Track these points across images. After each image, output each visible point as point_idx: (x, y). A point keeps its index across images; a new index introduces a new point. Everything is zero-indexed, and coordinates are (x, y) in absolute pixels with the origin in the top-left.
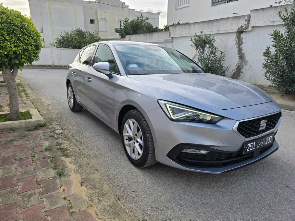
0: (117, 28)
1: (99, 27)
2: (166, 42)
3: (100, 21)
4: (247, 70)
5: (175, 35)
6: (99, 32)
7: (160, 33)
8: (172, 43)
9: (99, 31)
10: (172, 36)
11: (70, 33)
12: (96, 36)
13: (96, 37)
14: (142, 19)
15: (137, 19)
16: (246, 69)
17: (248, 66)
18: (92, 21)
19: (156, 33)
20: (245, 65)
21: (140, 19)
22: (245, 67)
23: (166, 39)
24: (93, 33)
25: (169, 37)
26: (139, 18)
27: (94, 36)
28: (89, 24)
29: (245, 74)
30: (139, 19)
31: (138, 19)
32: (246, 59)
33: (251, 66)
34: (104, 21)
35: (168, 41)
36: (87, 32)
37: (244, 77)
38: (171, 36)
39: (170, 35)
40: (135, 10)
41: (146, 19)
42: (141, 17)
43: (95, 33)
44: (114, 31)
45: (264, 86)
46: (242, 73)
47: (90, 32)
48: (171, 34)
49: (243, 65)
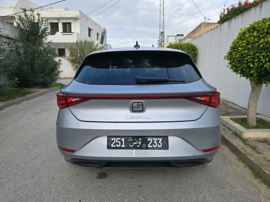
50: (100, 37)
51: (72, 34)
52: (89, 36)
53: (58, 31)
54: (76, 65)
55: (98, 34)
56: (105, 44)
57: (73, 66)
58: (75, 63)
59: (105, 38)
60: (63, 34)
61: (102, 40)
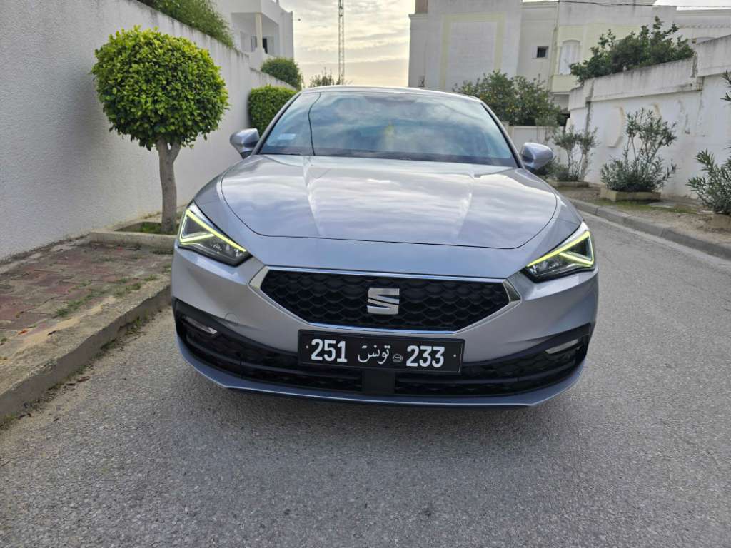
0: (575, 62)
1: (557, 66)
2: (684, 92)
3: (561, 48)
5: (711, 68)
6: (554, 78)
7: (670, 67)
8: (700, 93)
9: (556, 73)
10: (700, 74)
11: (474, 85)
12: (539, 87)
13: (540, 89)
14: (656, 30)
15: (642, 34)
18: (542, 52)
19: (658, 68)
21: (651, 29)
23: (683, 83)
24: (532, 81)
25: (693, 76)
26: (648, 28)
27: (534, 89)
28: (533, 58)
30: (647, 31)
31: (645, 31)
34: (571, 50)
35: (688, 88)
36: (518, 79)
38: (699, 71)
39: (695, 70)
40: (678, 9)
41: (670, 31)
42: (655, 26)
43: (539, 81)
44: (569, 71)
47: (524, 80)
48: (699, 67)
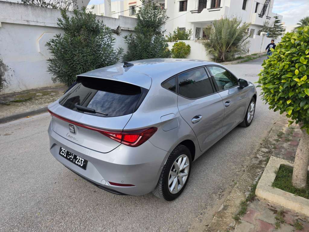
4: (11, 77)
16: (9, 75)
17: (9, 71)
20: (6, 70)
22: (6, 73)
29: (9, 81)
32: (4, 63)
33: (14, 71)
37: (9, 85)
45: (37, 89)
46: (5, 81)
49: (2, 71)
50: (260, 8)
51: (220, 10)
52: (244, 8)
53: (206, 8)
54: (209, 50)
55: (257, 4)
56: (267, 17)
57: (207, 50)
58: (209, 47)
59: (268, 8)
60: (209, 11)
61: (263, 12)
